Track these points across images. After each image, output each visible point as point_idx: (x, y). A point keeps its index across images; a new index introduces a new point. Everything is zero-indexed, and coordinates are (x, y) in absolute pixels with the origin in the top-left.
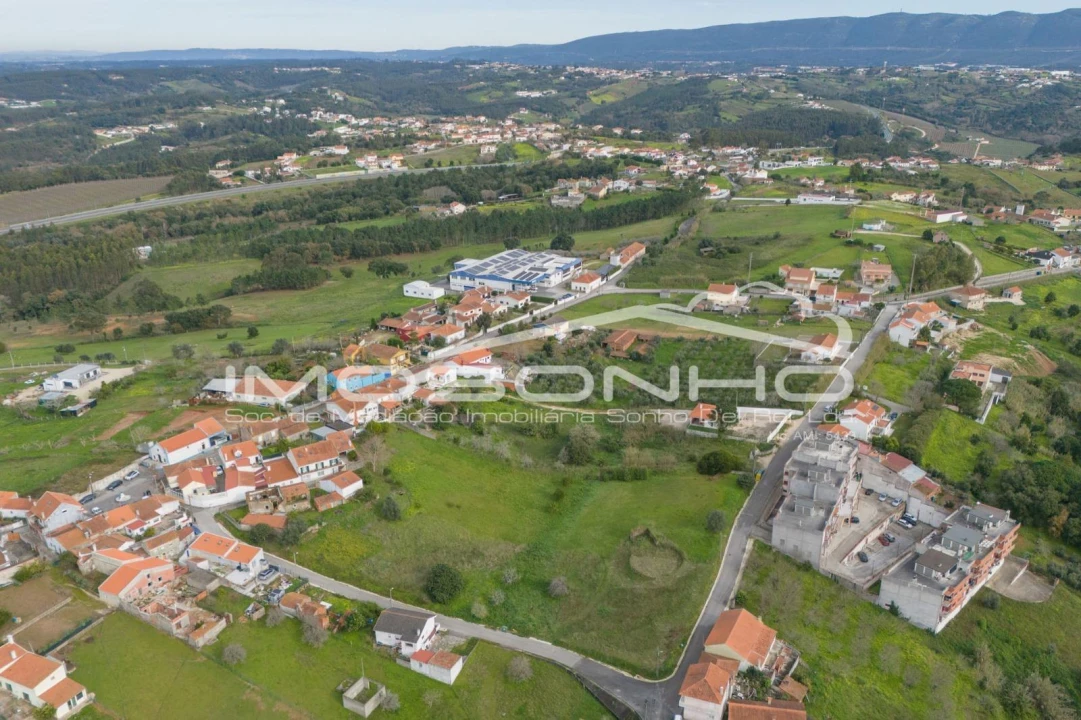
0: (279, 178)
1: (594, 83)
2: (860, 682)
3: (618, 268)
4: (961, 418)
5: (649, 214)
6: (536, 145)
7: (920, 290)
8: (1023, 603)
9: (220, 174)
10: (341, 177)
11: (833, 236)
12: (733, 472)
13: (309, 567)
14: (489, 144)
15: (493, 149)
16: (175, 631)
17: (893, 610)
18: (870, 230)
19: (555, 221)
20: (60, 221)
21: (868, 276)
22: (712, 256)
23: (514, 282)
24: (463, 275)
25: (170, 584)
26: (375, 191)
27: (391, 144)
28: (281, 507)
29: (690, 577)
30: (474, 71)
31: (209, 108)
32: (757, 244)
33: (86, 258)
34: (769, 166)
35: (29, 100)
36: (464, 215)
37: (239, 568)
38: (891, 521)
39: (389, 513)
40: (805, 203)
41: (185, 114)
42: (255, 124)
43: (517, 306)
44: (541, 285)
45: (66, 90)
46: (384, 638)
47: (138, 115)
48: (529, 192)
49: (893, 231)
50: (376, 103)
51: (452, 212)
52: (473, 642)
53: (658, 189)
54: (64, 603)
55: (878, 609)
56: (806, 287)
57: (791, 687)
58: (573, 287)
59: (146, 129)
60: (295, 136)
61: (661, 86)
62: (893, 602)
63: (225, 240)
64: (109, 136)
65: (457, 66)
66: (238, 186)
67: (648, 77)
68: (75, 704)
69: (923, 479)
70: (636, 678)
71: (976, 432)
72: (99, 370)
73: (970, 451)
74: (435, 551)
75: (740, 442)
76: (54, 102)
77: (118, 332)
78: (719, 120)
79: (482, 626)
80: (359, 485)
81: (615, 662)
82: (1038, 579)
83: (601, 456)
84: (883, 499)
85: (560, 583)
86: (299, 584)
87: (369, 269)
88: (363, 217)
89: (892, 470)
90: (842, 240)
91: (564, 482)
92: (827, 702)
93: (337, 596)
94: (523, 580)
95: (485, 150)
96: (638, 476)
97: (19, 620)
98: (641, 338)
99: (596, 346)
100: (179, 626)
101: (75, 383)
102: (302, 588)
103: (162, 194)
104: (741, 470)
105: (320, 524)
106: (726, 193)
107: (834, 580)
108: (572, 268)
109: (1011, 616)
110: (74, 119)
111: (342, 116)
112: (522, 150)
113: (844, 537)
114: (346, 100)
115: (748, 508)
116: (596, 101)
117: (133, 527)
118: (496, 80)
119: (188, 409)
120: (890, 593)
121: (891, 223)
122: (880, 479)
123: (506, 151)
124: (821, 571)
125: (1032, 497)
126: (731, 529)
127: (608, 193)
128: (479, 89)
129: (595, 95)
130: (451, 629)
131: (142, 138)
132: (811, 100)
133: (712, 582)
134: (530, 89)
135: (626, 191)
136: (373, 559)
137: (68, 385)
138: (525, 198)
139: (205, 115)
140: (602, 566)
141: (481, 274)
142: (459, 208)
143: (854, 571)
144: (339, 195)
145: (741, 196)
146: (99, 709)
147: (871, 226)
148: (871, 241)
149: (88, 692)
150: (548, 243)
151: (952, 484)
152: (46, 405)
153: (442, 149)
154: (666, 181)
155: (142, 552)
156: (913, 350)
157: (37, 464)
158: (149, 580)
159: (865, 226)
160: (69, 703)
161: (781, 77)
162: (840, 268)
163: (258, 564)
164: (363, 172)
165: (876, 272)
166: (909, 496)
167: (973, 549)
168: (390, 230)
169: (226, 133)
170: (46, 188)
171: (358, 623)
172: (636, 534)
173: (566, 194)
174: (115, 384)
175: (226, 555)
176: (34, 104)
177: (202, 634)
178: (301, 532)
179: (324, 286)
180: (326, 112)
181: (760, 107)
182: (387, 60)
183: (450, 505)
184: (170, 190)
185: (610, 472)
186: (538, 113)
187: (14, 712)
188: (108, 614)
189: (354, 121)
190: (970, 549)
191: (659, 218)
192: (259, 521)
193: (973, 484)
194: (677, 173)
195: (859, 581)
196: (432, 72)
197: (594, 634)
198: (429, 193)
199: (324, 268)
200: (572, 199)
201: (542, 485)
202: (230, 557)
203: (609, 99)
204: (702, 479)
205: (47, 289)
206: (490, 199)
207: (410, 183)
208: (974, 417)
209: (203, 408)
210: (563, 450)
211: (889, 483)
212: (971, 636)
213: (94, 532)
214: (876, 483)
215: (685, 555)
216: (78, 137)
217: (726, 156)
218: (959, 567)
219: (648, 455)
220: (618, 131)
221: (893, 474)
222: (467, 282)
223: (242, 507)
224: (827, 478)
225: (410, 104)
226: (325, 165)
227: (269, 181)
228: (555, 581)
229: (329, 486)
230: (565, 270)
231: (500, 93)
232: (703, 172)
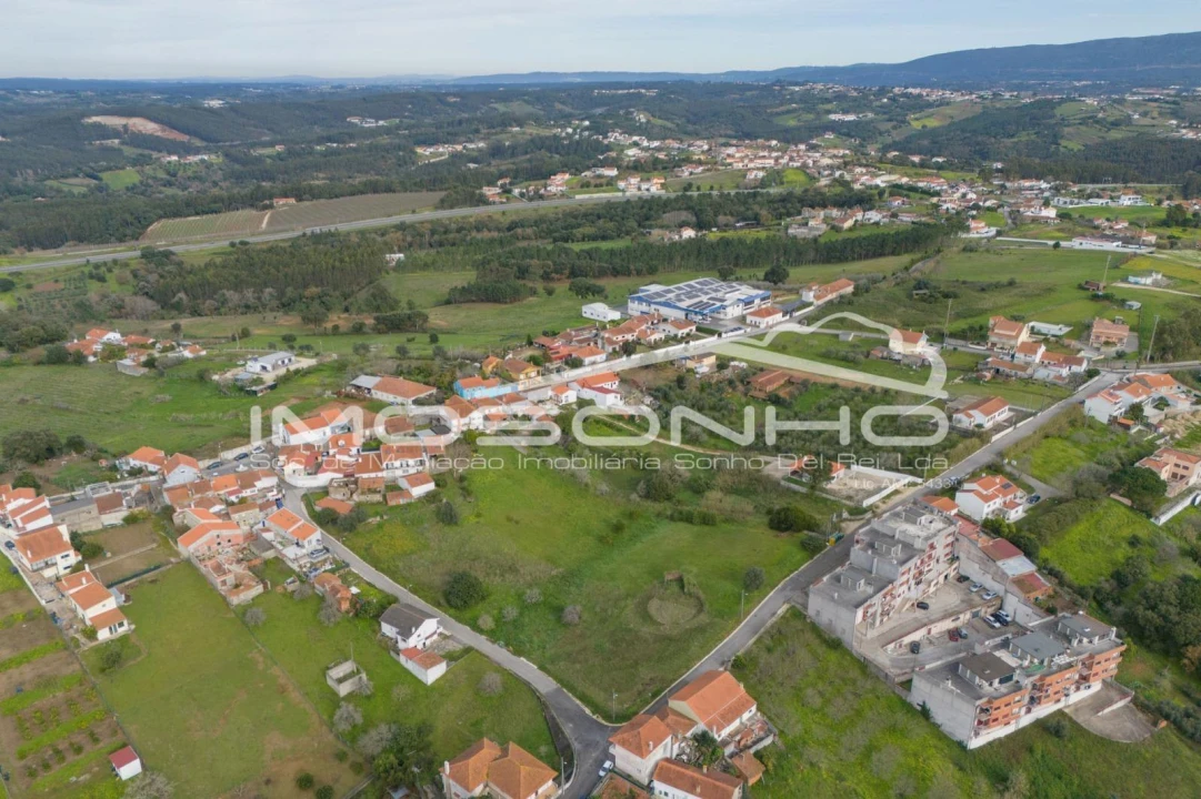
0: (541, 197)
1: (919, 105)
2: (840, 778)
3: (810, 304)
4: (1131, 515)
5: (887, 250)
6: (808, 171)
7: (1163, 359)
8: (1102, 738)
9: (489, 191)
10: (598, 198)
11: (1081, 287)
12: (806, 532)
13: (357, 553)
14: (758, 169)
15: (761, 174)
16: (219, 587)
17: (925, 713)
18: (1136, 283)
19: (782, 251)
20: (343, 227)
21: (1098, 337)
22: (923, 299)
23: (687, 311)
24: (640, 300)
25: (236, 547)
26: (619, 213)
27: (660, 167)
28: (355, 497)
29: (701, 629)
30: (792, 93)
31: (518, 129)
32: (983, 290)
33: (342, 261)
34: (1065, 203)
35: (377, 119)
36: (690, 240)
37: (297, 544)
38: (975, 615)
39: (448, 517)
40: (1081, 247)
41: (496, 134)
42: (553, 145)
43: (676, 336)
44: (716, 315)
45: (409, 110)
46: (388, 629)
47: (456, 134)
48: (767, 220)
49: (1167, 287)
50: (678, 125)
51: (681, 236)
52: (468, 650)
53: (913, 223)
54: (150, 547)
55: (908, 707)
56: (1012, 342)
57: (746, 763)
58: (748, 321)
59: (459, 148)
60: (581, 157)
61: (999, 109)
62: (924, 703)
63: (466, 253)
64: (427, 153)
65: (776, 88)
66: (502, 203)
67: (986, 99)
68: (116, 631)
69: (1032, 575)
70: (595, 717)
71: (1142, 533)
72: (293, 358)
73: (1122, 553)
74: (474, 560)
75: (833, 501)
76: (397, 121)
77: (336, 328)
78: (1057, 149)
79: (483, 637)
80: (431, 486)
81: (583, 698)
82: (1140, 715)
83: (685, 495)
84: (975, 590)
85: (572, 612)
86: (340, 567)
87: (570, 289)
88: (594, 238)
89: (990, 557)
90: (1089, 293)
91: (631, 516)
92: (788, 789)
93: (369, 584)
94: (544, 603)
95: (751, 176)
96: (707, 520)
97: (109, 555)
98: (792, 380)
99: (738, 383)
100: (224, 583)
101: (269, 368)
102: (342, 572)
103: (437, 208)
104: (814, 531)
105: (382, 517)
106: (993, 230)
107: (864, 666)
108: (757, 301)
109: (1079, 750)
110: (405, 136)
111: (636, 138)
112: (790, 176)
113: (901, 622)
114: (648, 122)
115: (804, 571)
116: (917, 125)
117: (231, 493)
118: (809, 102)
119: (335, 400)
120: (921, 692)
121: (1170, 278)
122: (977, 566)
123: (775, 176)
124: (854, 652)
125: (1165, 617)
126: (772, 589)
127: (854, 225)
128: (788, 112)
129: (917, 119)
130: (455, 635)
131: (455, 156)
132: (1185, 128)
133: (721, 640)
134: (846, 112)
135: (877, 224)
136: (414, 557)
137: (264, 368)
138: (763, 225)
139: (514, 135)
140: (623, 604)
141: (659, 300)
142: (689, 233)
143: (893, 660)
144: (585, 215)
145: (1008, 236)
146: (133, 639)
147: (1139, 279)
148: (1125, 297)
149: (129, 624)
150: (761, 275)
151: (1070, 586)
152: (239, 384)
153: (708, 174)
154: (928, 215)
155: (227, 515)
156: (1112, 427)
157: (198, 432)
158: (219, 540)
159: (1131, 279)
160: (110, 629)
161: (1156, 100)
162: (1067, 325)
163: (314, 543)
164: (620, 194)
165: (1114, 332)
166: (1006, 591)
167: (1046, 663)
168: (612, 252)
169: (526, 153)
170: (348, 198)
171: (370, 611)
172: (670, 577)
173: (807, 224)
174: (297, 372)
175: (291, 530)
176: (381, 123)
177: (237, 594)
178: (360, 521)
179: (524, 302)
180: (621, 134)
181: (1115, 135)
182: (709, 82)
183: (509, 519)
184: (442, 204)
185: (681, 513)
186: (844, 138)
187: (71, 627)
188: (178, 563)
189: (645, 144)
190: (1042, 662)
191: (899, 255)
192: (331, 506)
193: (1098, 591)
194: (945, 207)
195: (893, 671)
196: (749, 94)
197: (578, 666)
198: (668, 217)
199: (530, 284)
200: (812, 229)
201: (611, 515)
202: (293, 533)
203: (932, 123)
204: (771, 533)
205: (306, 286)
206: (726, 225)
207: (655, 208)
208: (1149, 516)
209: (347, 400)
210: (642, 483)
211: (986, 572)
212: (1013, 761)
213: (197, 492)
214: (973, 569)
215: (707, 607)
216: (401, 153)
217: (1020, 190)
218: (1015, 678)
219: (730, 502)
220: (916, 159)
221: (991, 563)
222: (644, 307)
223: (325, 491)
224: (897, 551)
225: (712, 127)
226: (588, 186)
227: (531, 199)
228: (569, 609)
229: (404, 484)
230: (748, 302)
231: (812, 116)
232: (976, 207)
